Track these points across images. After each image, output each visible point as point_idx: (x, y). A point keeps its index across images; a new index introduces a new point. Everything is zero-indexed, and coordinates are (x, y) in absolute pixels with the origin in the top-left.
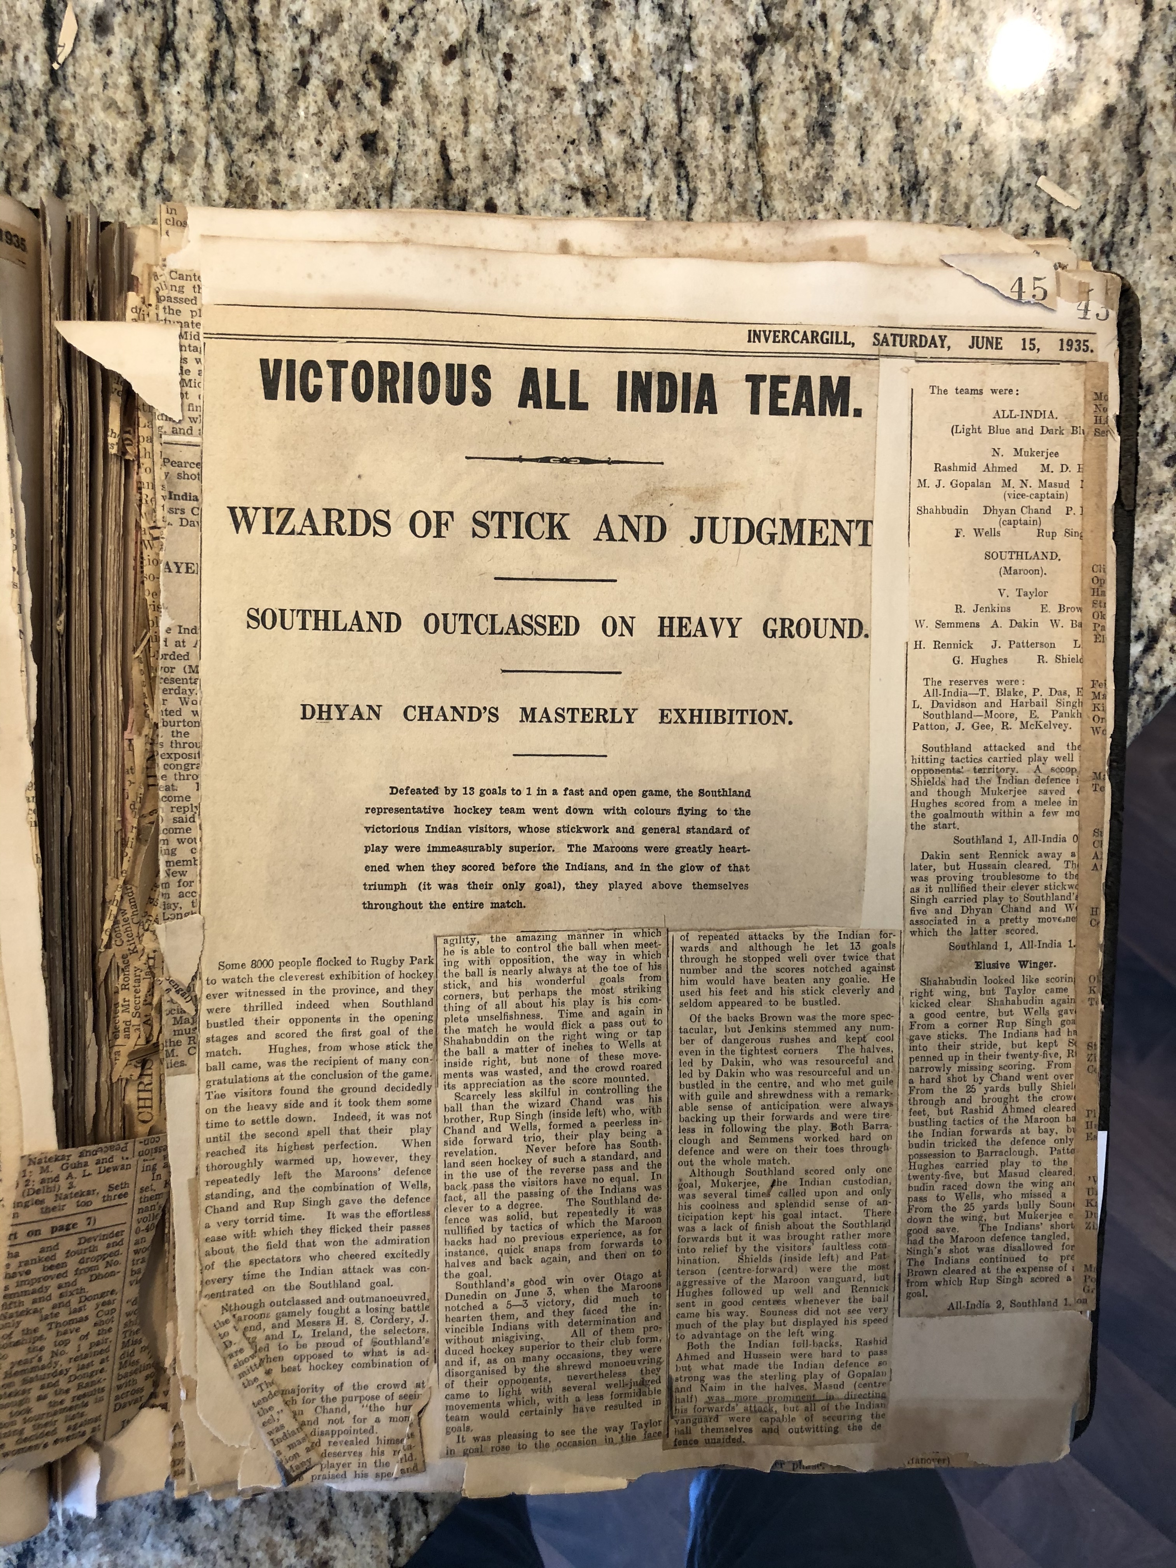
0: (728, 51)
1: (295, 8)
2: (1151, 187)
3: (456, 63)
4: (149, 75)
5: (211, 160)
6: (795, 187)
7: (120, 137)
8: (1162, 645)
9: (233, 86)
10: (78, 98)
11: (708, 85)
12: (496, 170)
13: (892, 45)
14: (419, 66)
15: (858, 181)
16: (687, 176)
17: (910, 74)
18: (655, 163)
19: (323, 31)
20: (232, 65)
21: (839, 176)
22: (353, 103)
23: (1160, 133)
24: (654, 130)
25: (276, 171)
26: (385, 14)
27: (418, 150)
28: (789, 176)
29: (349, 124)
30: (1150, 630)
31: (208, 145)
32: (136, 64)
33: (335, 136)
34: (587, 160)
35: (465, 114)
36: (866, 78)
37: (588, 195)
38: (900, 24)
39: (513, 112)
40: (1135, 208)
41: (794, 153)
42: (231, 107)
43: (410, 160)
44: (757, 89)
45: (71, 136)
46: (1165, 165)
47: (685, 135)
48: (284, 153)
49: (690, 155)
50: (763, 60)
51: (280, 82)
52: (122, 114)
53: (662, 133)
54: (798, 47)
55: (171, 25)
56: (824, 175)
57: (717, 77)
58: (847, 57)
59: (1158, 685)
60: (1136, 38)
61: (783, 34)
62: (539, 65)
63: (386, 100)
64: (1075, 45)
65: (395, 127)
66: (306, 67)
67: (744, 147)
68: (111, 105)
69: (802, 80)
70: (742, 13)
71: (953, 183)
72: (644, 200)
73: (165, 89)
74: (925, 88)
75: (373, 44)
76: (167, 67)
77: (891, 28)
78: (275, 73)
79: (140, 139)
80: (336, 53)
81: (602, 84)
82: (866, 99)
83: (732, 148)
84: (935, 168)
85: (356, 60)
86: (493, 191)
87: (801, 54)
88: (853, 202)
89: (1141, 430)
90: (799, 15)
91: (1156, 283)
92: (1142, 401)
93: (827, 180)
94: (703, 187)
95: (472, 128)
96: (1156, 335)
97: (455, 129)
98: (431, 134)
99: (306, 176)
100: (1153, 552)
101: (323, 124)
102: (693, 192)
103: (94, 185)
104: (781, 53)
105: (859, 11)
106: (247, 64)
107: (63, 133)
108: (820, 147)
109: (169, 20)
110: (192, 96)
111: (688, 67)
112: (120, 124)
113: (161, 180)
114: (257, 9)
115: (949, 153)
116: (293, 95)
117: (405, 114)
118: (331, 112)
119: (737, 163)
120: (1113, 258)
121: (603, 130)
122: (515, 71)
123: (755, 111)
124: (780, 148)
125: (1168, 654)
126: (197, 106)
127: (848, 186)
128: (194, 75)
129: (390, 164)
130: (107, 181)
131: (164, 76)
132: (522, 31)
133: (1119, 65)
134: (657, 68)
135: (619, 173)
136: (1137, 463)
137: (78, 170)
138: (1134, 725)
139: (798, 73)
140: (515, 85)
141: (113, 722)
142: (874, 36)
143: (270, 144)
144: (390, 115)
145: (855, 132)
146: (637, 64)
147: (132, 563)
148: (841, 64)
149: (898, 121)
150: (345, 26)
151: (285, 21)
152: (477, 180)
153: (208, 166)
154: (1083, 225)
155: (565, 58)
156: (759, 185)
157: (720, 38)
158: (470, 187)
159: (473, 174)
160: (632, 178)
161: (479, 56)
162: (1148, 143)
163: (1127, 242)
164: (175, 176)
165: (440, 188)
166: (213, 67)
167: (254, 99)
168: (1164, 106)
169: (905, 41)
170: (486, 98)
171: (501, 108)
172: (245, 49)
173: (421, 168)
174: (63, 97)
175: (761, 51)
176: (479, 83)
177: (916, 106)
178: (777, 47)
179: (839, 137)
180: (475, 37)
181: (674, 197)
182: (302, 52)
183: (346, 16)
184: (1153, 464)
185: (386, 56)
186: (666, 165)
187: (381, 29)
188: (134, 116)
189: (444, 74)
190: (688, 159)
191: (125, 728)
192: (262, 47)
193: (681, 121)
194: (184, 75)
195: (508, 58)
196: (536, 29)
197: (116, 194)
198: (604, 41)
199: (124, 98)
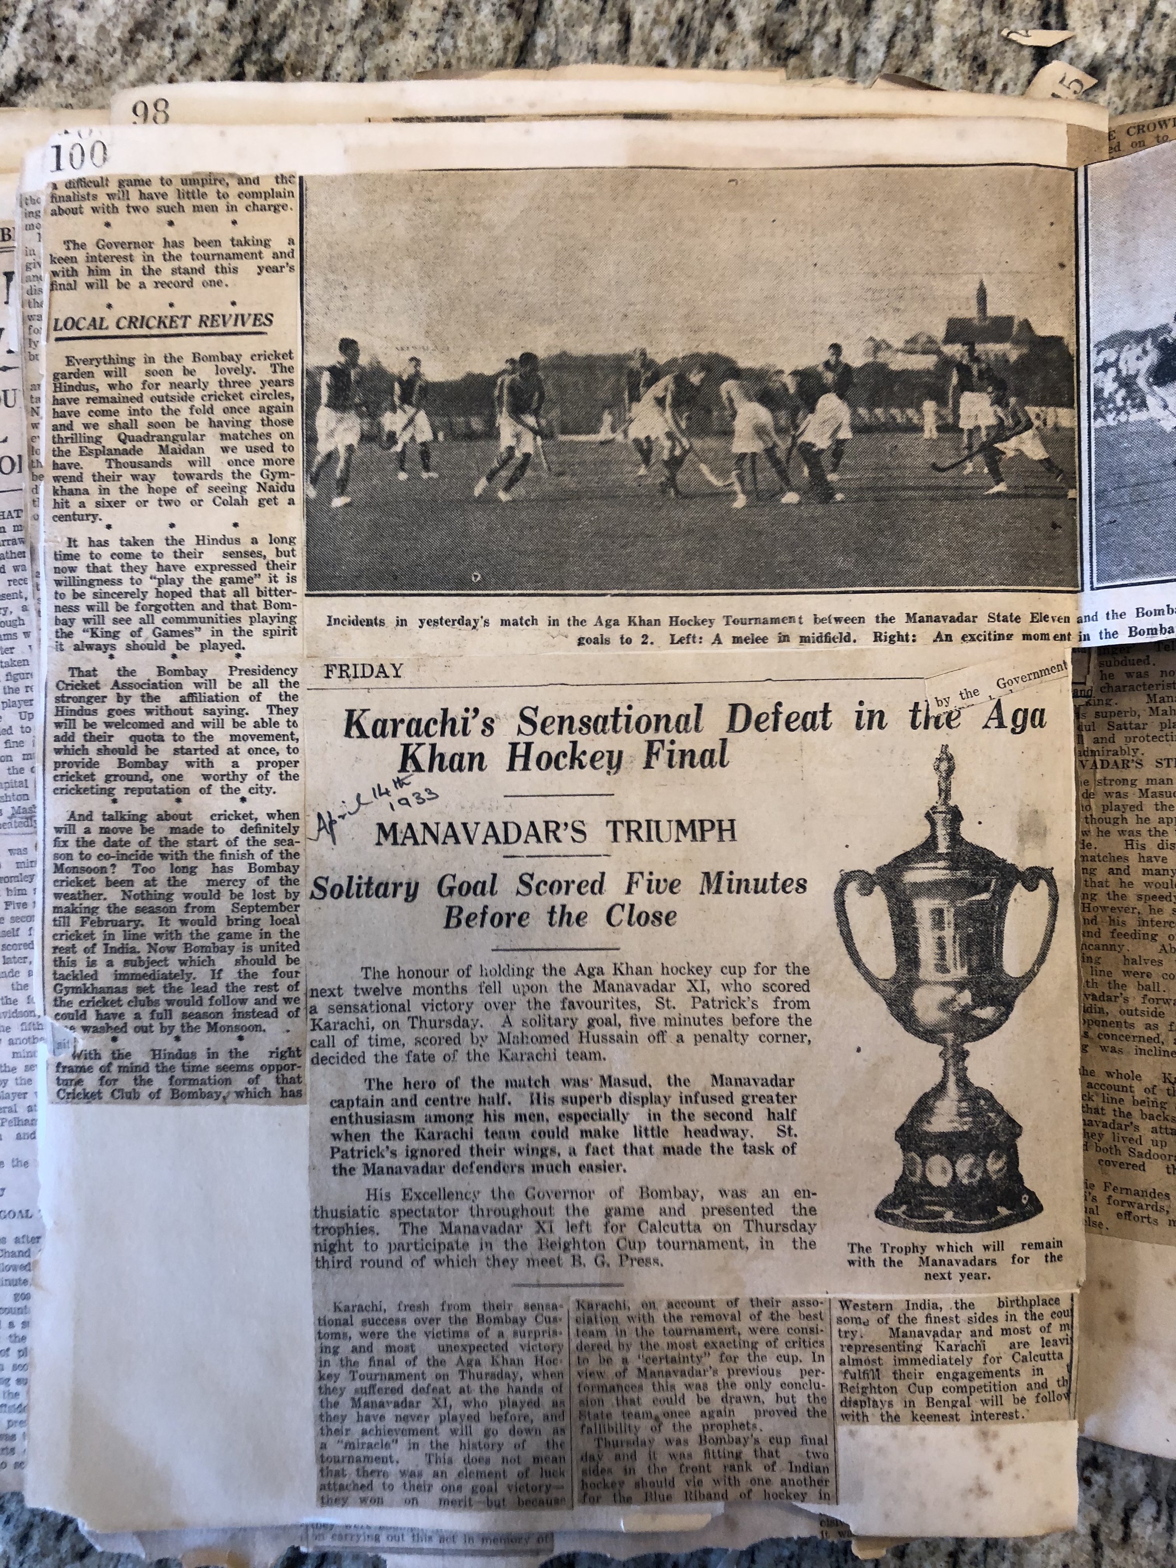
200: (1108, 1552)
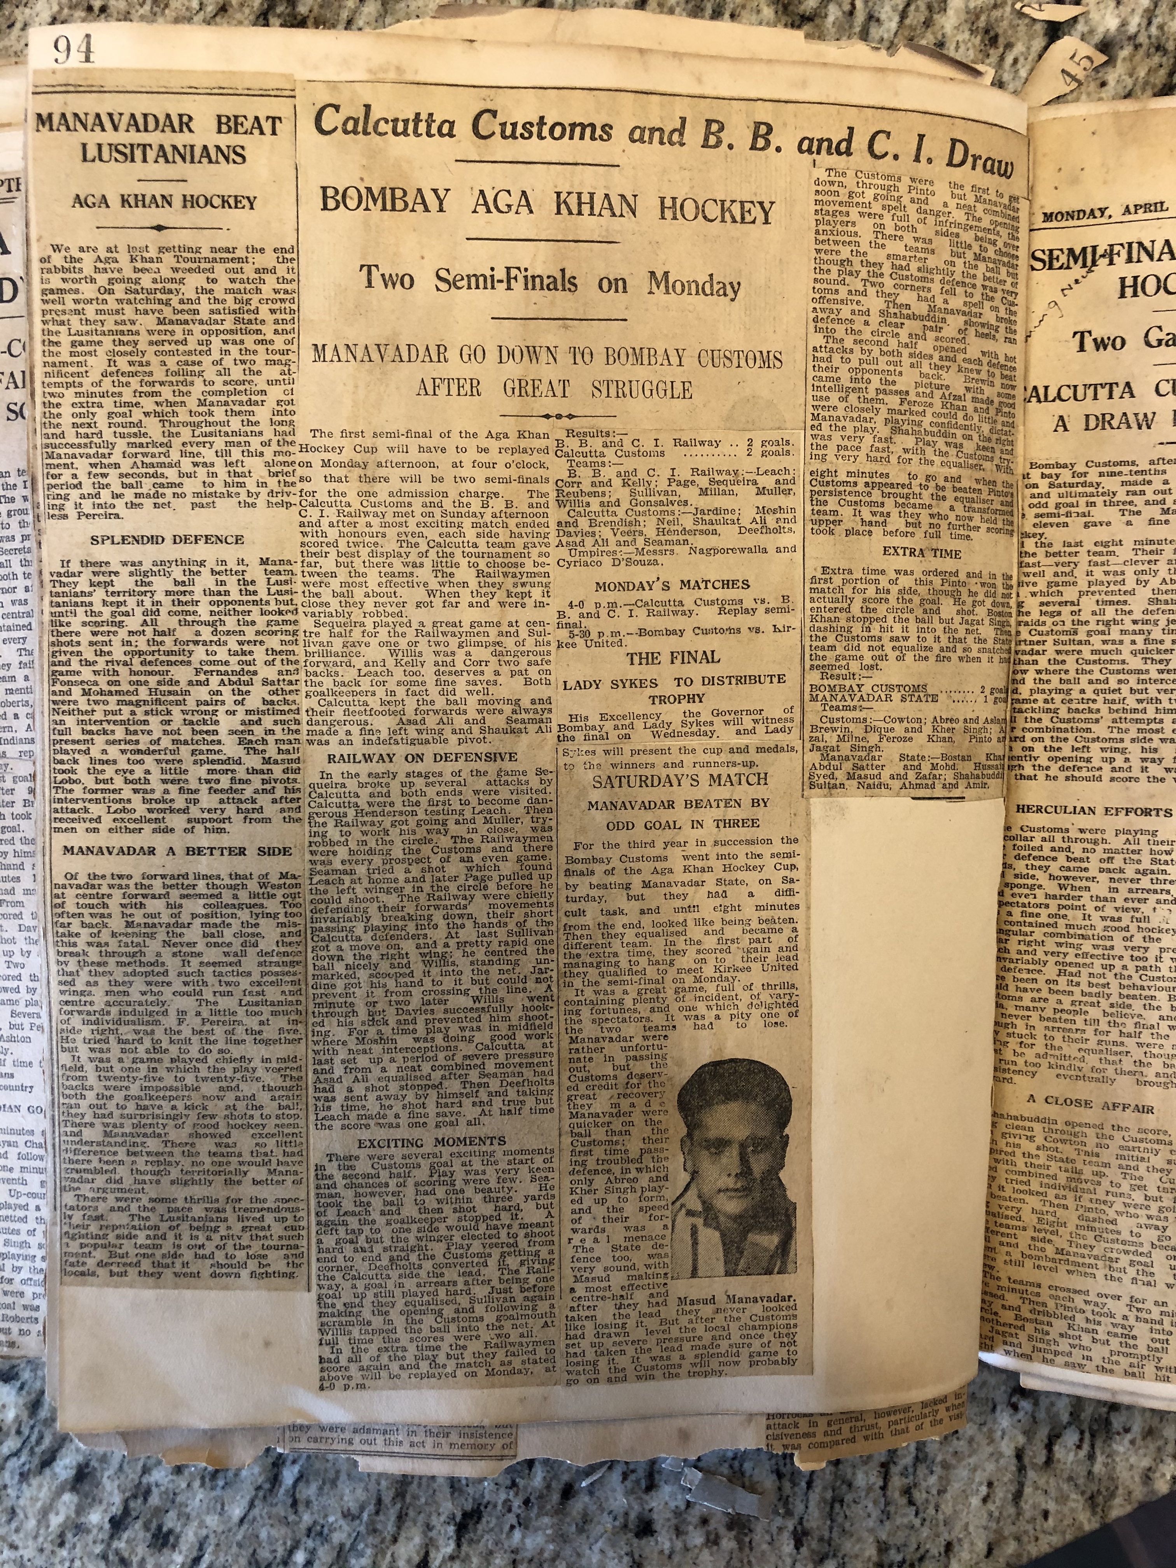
200: (1031, 1474)
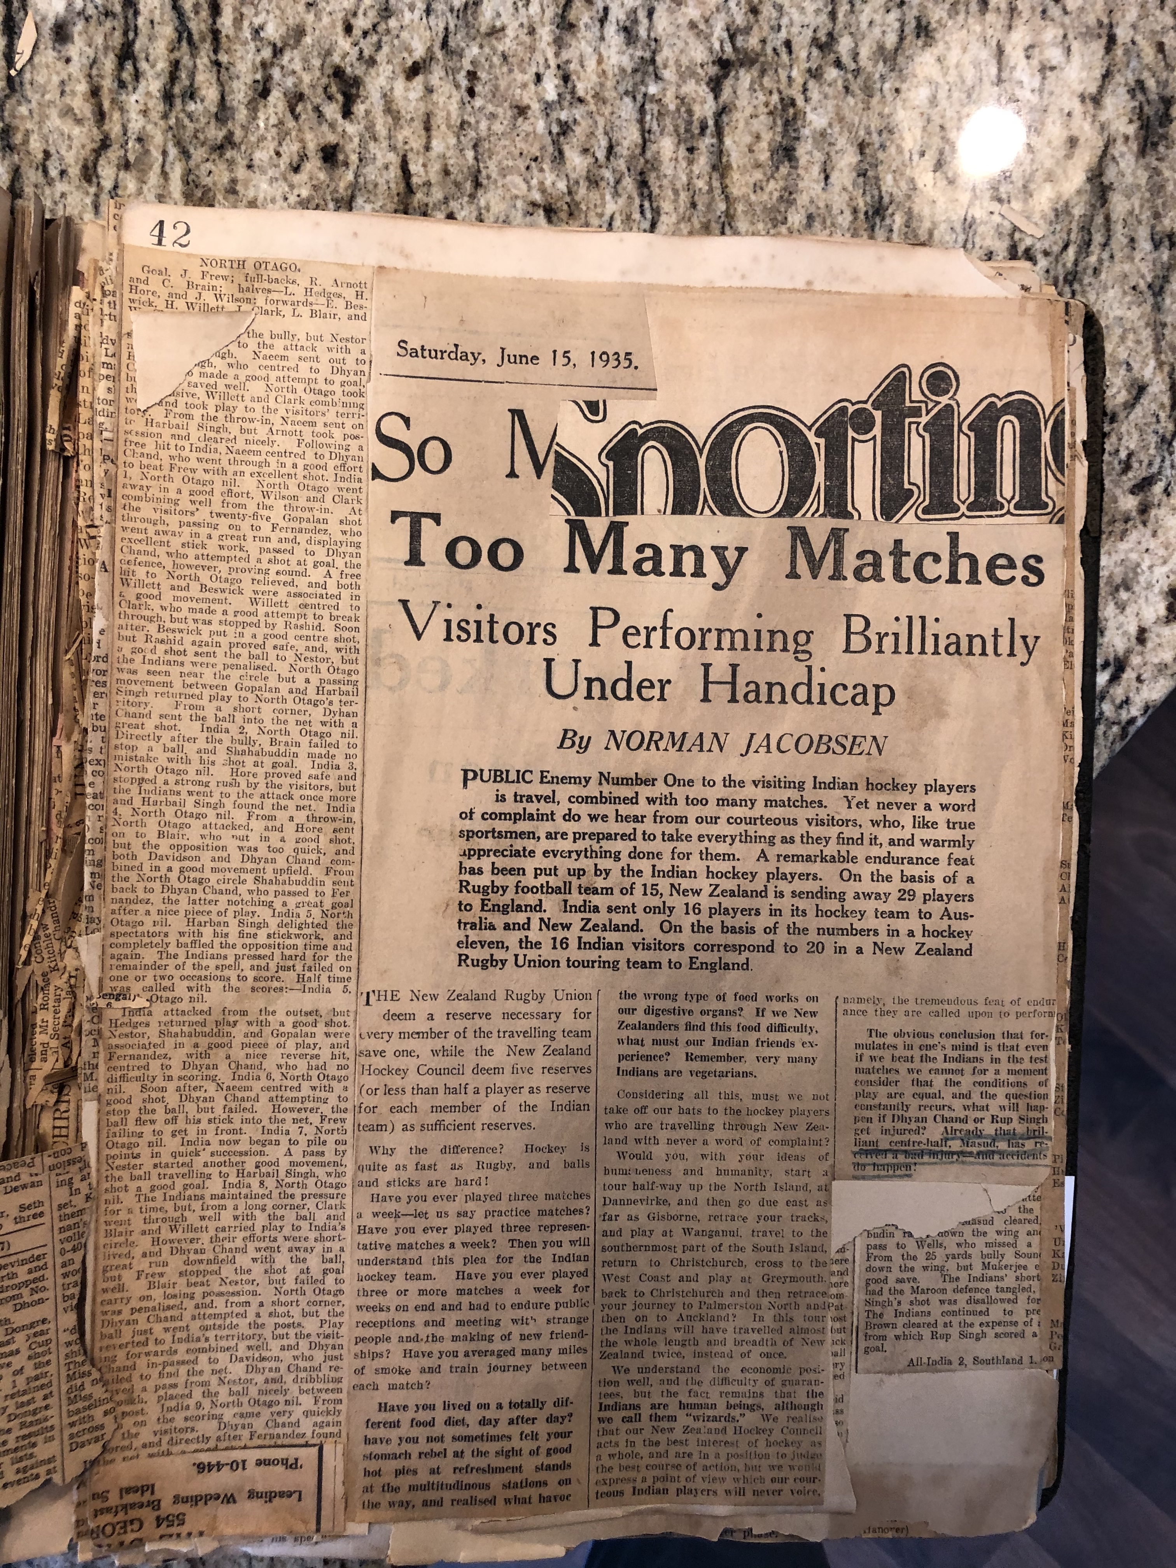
0: (693, 74)
1: (257, 21)
2: (1114, 217)
3: (420, 79)
4: (108, 83)
5: (167, 168)
6: (758, 209)
7: (76, 143)
8: (1129, 675)
9: (192, 97)
10: (34, 104)
11: (672, 107)
12: (457, 184)
13: (857, 72)
14: (382, 81)
15: (822, 204)
16: (650, 195)
17: (875, 101)
18: (618, 182)
19: (286, 45)
20: (192, 75)
21: (802, 199)
22: (314, 116)
23: (1122, 165)
24: (617, 149)
25: (234, 181)
26: (348, 29)
27: (379, 163)
28: (753, 198)
29: (309, 136)
30: (1117, 659)
31: (165, 153)
32: (94, 72)
33: (295, 147)
34: (549, 178)
35: (428, 129)
36: (830, 104)
37: (550, 212)
38: (865, 52)
39: (476, 129)
40: (1098, 238)
41: (758, 175)
42: (190, 116)
43: (371, 173)
44: (722, 112)
45: (26, 142)
46: (1128, 197)
47: (649, 155)
48: (242, 162)
49: (653, 175)
50: (727, 84)
51: (240, 93)
52: (79, 121)
53: (625, 152)
54: (763, 72)
55: (131, 35)
56: (788, 197)
57: (681, 99)
58: (811, 84)
59: (1124, 716)
60: (1098, 73)
61: (748, 60)
62: (503, 84)
63: (347, 113)
64: (1038, 78)
65: (356, 140)
66: (268, 79)
67: (708, 168)
68: (67, 112)
69: (767, 105)
70: (708, 37)
71: (916, 209)
72: (606, 218)
73: (124, 97)
74: (889, 116)
75: (336, 59)
76: (126, 76)
77: (855, 56)
78: (236, 84)
79: (95, 146)
80: (297, 66)
81: (566, 104)
82: (830, 125)
83: (696, 169)
84: (899, 195)
85: (318, 73)
86: (454, 205)
87: (766, 80)
88: (817, 225)
89: (1106, 457)
90: (764, 41)
91: (1119, 313)
92: (1107, 428)
93: (791, 202)
94: (666, 206)
95: (434, 143)
96: (1120, 364)
97: (417, 143)
98: (392, 148)
99: (264, 186)
100: (1118, 580)
101: (283, 135)
102: (656, 212)
103: (47, 191)
104: (745, 78)
105: (824, 39)
106: (208, 75)
107: (18, 139)
108: (784, 170)
109: (130, 30)
110: (151, 105)
111: (653, 89)
112: (76, 131)
113: (116, 187)
114: (219, 21)
115: (912, 180)
116: (253, 107)
117: (367, 128)
118: (291, 124)
119: (701, 184)
120: (1076, 286)
121: (566, 148)
122: (478, 89)
123: (719, 134)
124: (744, 170)
125: (1135, 684)
126: (155, 115)
127: (812, 210)
128: (153, 84)
129: (350, 176)
130: (60, 187)
131: (122, 85)
132: (487, 50)
133: (1082, 98)
134: (621, 89)
135: (582, 191)
136: (1102, 490)
137: (31, 176)
138: (1101, 757)
139: (762, 98)
140: (478, 102)
141: (41, 727)
142: (838, 64)
143: (229, 154)
144: (351, 129)
145: (819, 156)
146: (602, 85)
147: (67, 563)
148: (805, 90)
149: (862, 147)
150: (308, 40)
151: (247, 34)
152: (437, 194)
153: (164, 174)
154: (1046, 254)
155: (529, 77)
156: (722, 206)
157: (685, 61)
158: (431, 201)
159: (434, 190)
160: (594, 196)
161: (443, 74)
162: (1111, 174)
163: (1090, 271)
164: (130, 183)
165: (400, 202)
166: (173, 77)
167: (214, 110)
168: (1127, 138)
169: (870, 69)
170: (449, 114)
171: (463, 124)
172: (206, 60)
173: (381, 181)
174: (19, 103)
175: (726, 76)
176: (442, 100)
177: (880, 133)
178: (742, 72)
179: (803, 162)
180: (439, 54)
181: (637, 216)
182: (264, 65)
183: (309, 30)
184: (1118, 492)
185: (349, 70)
186: (629, 184)
187: (344, 44)
188: (90, 123)
189: (407, 90)
190: (652, 178)
191: (53, 733)
192: (224, 58)
193: (645, 141)
194: (143, 83)
195: (472, 76)
196: (500, 48)
197: (70, 199)
198: (568, 62)
199: (81, 105)
